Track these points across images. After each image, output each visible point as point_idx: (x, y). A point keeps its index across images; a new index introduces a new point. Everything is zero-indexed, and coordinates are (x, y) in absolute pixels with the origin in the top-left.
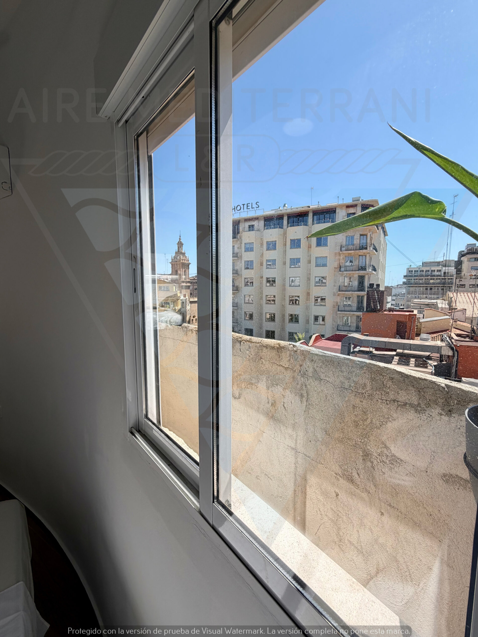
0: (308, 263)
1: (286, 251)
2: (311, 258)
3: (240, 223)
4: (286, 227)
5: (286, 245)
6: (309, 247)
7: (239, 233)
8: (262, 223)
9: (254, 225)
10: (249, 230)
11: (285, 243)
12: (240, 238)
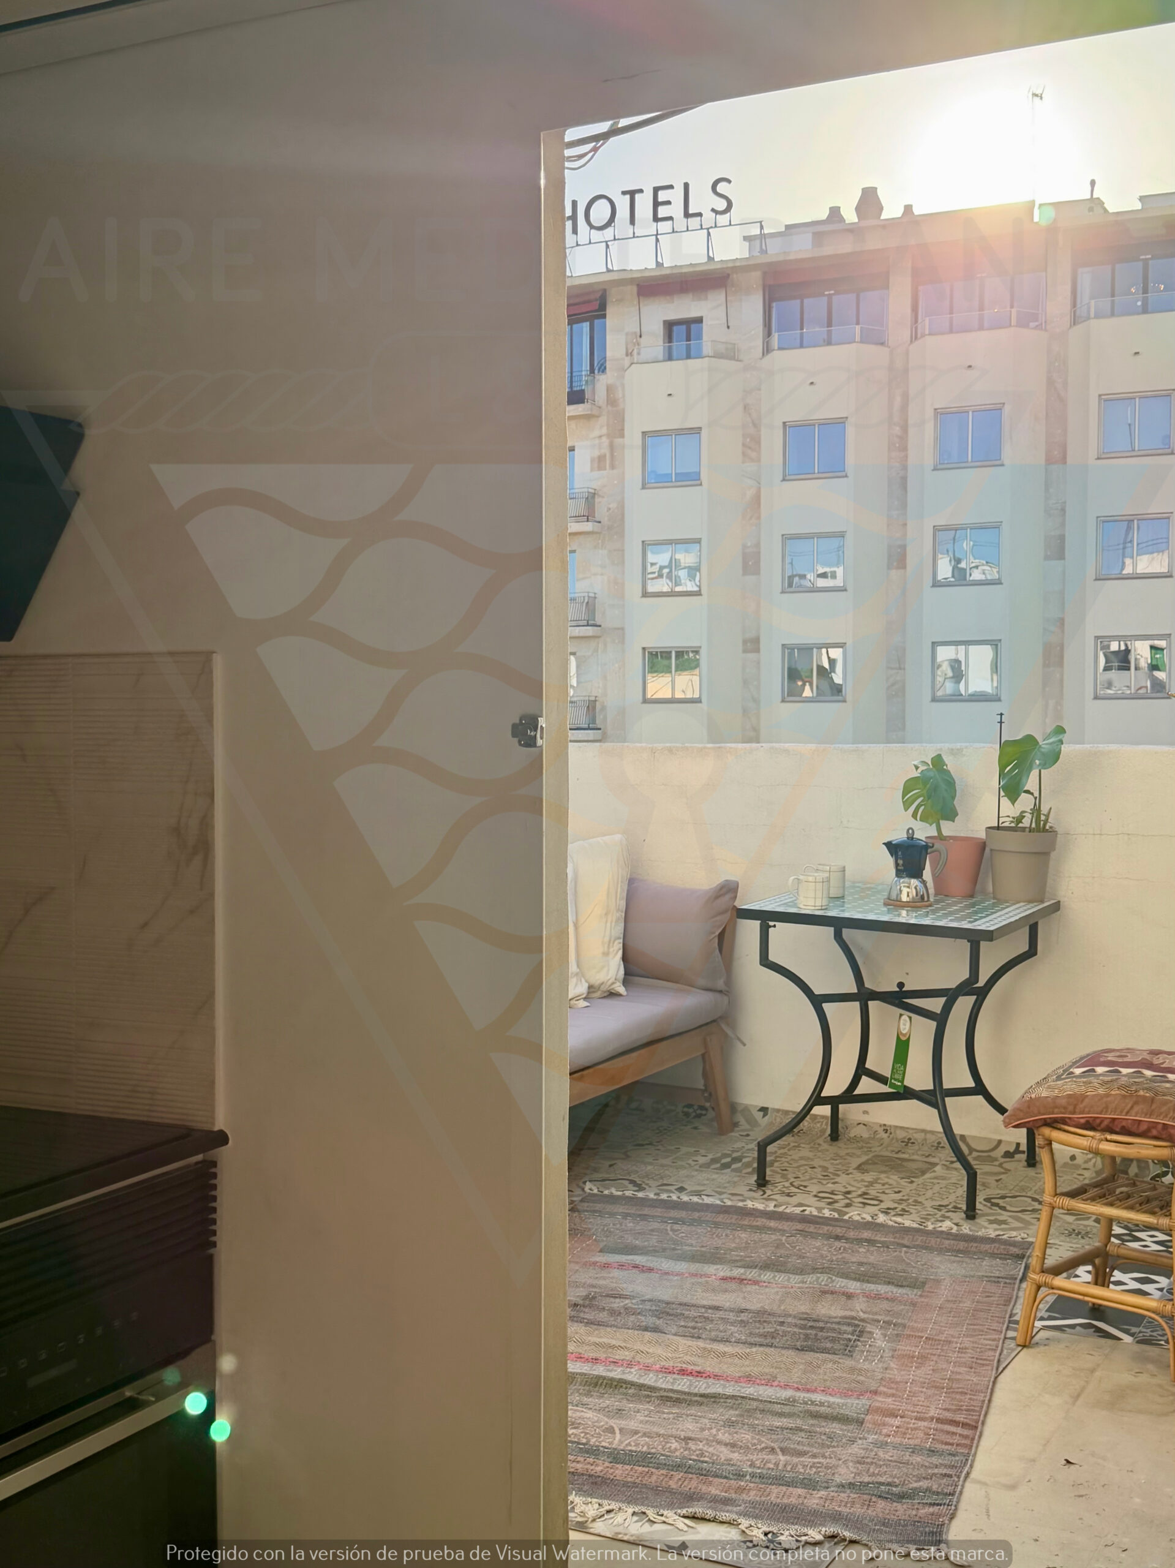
0: (1047, 558)
1: (904, 481)
2: (1063, 524)
3: (610, 311)
4: (907, 334)
5: (904, 448)
6: (1049, 461)
7: (603, 369)
8: (751, 308)
9: (699, 320)
10: (670, 358)
11: (897, 430)
12: (612, 401)
